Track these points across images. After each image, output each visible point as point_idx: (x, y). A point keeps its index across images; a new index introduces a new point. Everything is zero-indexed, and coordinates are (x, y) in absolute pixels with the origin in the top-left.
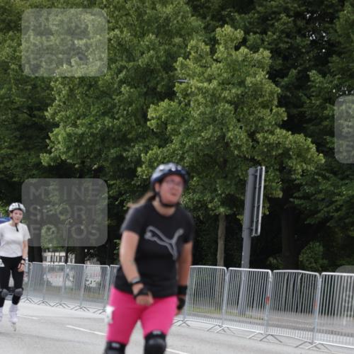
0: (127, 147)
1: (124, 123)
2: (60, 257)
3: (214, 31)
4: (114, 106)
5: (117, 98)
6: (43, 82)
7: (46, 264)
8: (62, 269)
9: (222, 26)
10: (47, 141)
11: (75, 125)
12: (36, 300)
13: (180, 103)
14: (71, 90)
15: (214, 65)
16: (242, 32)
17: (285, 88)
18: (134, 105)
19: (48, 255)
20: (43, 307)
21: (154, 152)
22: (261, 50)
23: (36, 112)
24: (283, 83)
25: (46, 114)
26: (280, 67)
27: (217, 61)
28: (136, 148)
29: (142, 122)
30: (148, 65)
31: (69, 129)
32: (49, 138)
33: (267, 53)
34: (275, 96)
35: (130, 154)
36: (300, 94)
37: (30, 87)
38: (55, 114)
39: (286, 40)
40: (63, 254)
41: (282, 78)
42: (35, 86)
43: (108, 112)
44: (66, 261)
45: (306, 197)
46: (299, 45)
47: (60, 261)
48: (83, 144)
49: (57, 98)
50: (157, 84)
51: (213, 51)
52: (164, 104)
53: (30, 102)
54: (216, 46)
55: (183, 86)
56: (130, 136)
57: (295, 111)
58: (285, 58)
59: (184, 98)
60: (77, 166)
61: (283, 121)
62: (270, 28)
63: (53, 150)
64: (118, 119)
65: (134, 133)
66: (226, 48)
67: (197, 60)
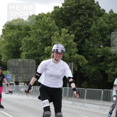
1: (39, 51)
3: (61, 30)
5: (38, 46)
7: (20, 86)
8: (23, 87)
9: (63, 29)
10: (20, 56)
11: (27, 51)
12: (17, 94)
14: (26, 43)
16: (68, 30)
19: (20, 83)
20: (18, 96)
22: (72, 34)
23: (18, 49)
24: (78, 43)
25: (20, 49)
27: (61, 37)
29: (43, 51)
31: (26, 53)
32: (21, 55)
33: (74, 35)
34: (76, 45)
36: (82, 45)
37: (16, 43)
38: (22, 49)
39: (79, 32)
40: (24, 83)
41: (78, 41)
42: (17, 43)
43: (36, 49)
44: (24, 85)
45: (83, 70)
46: (82, 34)
48: (29, 56)
49: (23, 45)
50: (48, 42)
51: (60, 34)
52: (49, 47)
53: (16, 46)
56: (40, 54)
58: (79, 37)
61: (77, 52)
62: (75, 30)
63: (22, 58)
64: (38, 50)
66: (64, 34)
67: (56, 37)
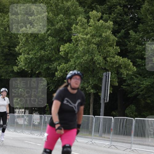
0: (51, 64)
1: (50, 53)
2: (22, 112)
3: (89, 13)
4: (45, 46)
5: (47, 42)
6: (15, 35)
7: (16, 114)
8: (23, 117)
9: (92, 11)
10: (17, 61)
11: (28, 54)
12: (12, 130)
13: (74, 44)
14: (27, 39)
15: (89, 28)
16: (101, 13)
17: (119, 38)
18: (54, 45)
19: (17, 110)
20: (15, 133)
21: (62, 66)
22: (109, 21)
23: (11, 48)
24: (118, 36)
25: (16, 49)
26: (117, 29)
27: (90, 26)
28: (55, 64)
29: (57, 53)
30: (60, 28)
31: (26, 56)
32: (17, 60)
33: (112, 23)
34: (115, 41)
35: (52, 66)
36: (126, 41)
38: (20, 49)
39: (120, 17)
40: (23, 110)
41: (118, 33)
42: (11, 37)
43: (43, 48)
44: (25, 113)
45: (128, 85)
46: (125, 19)
47: (22, 113)
48: (32, 62)
49: (21, 42)
50: (64, 36)
51: (88, 22)
52: (67, 45)
53: (9, 44)
54: (90, 20)
55: (75, 37)
56: (52, 59)
57: (123, 48)
58: (119, 25)
59: (76, 42)
60: (29, 72)
61: (118, 52)
62: (113, 12)
63: (19, 65)
64: (47, 51)
65: (54, 57)
66: (94, 21)
67: (81, 26)
